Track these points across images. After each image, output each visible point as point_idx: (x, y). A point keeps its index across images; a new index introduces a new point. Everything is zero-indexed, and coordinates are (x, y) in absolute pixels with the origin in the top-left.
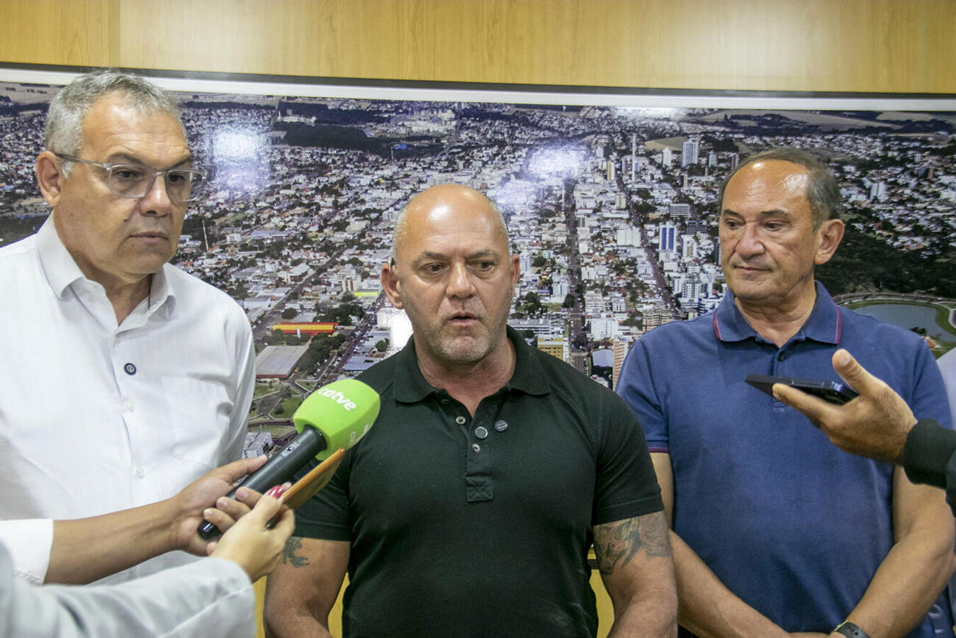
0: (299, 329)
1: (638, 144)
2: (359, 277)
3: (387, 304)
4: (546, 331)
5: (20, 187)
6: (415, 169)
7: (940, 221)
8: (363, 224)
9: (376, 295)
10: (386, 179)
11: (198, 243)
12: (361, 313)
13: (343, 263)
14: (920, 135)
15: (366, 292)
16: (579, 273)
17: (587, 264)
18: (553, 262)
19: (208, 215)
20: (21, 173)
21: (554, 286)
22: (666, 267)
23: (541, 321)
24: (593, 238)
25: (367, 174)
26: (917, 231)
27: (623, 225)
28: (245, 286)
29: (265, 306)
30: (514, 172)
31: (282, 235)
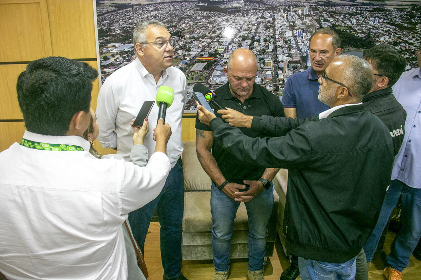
0: (204, 59)
1: (292, 9)
2: (219, 45)
3: (226, 52)
4: (267, 58)
5: (135, 26)
6: (233, 16)
7: (368, 30)
8: (220, 31)
9: (223, 50)
10: (226, 19)
11: (178, 38)
12: (220, 55)
13: (215, 42)
14: (366, 7)
15: (221, 49)
16: (276, 43)
17: (278, 41)
18: (269, 41)
19: (181, 30)
20: (135, 22)
21: (269, 47)
22: (298, 42)
23: (266, 56)
24: (280, 34)
25: (221, 18)
26: (363, 32)
27: (288, 31)
28: (190, 48)
29: (195, 53)
30: (259, 17)
31: (199, 35)
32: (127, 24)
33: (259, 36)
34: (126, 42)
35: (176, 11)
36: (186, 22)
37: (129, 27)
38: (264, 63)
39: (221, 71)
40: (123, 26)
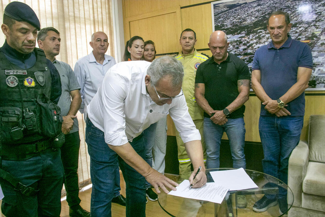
2: (316, 29)
3: (323, 34)
5: (242, 20)
8: (316, 16)
9: (320, 32)
12: (316, 37)
13: (312, 26)
15: (317, 32)
20: (242, 17)
28: (289, 34)
29: (294, 38)
31: (297, 22)
32: (237, 20)
34: (236, 33)
35: (276, 4)
37: (238, 22)
39: (318, 52)
40: (233, 21)
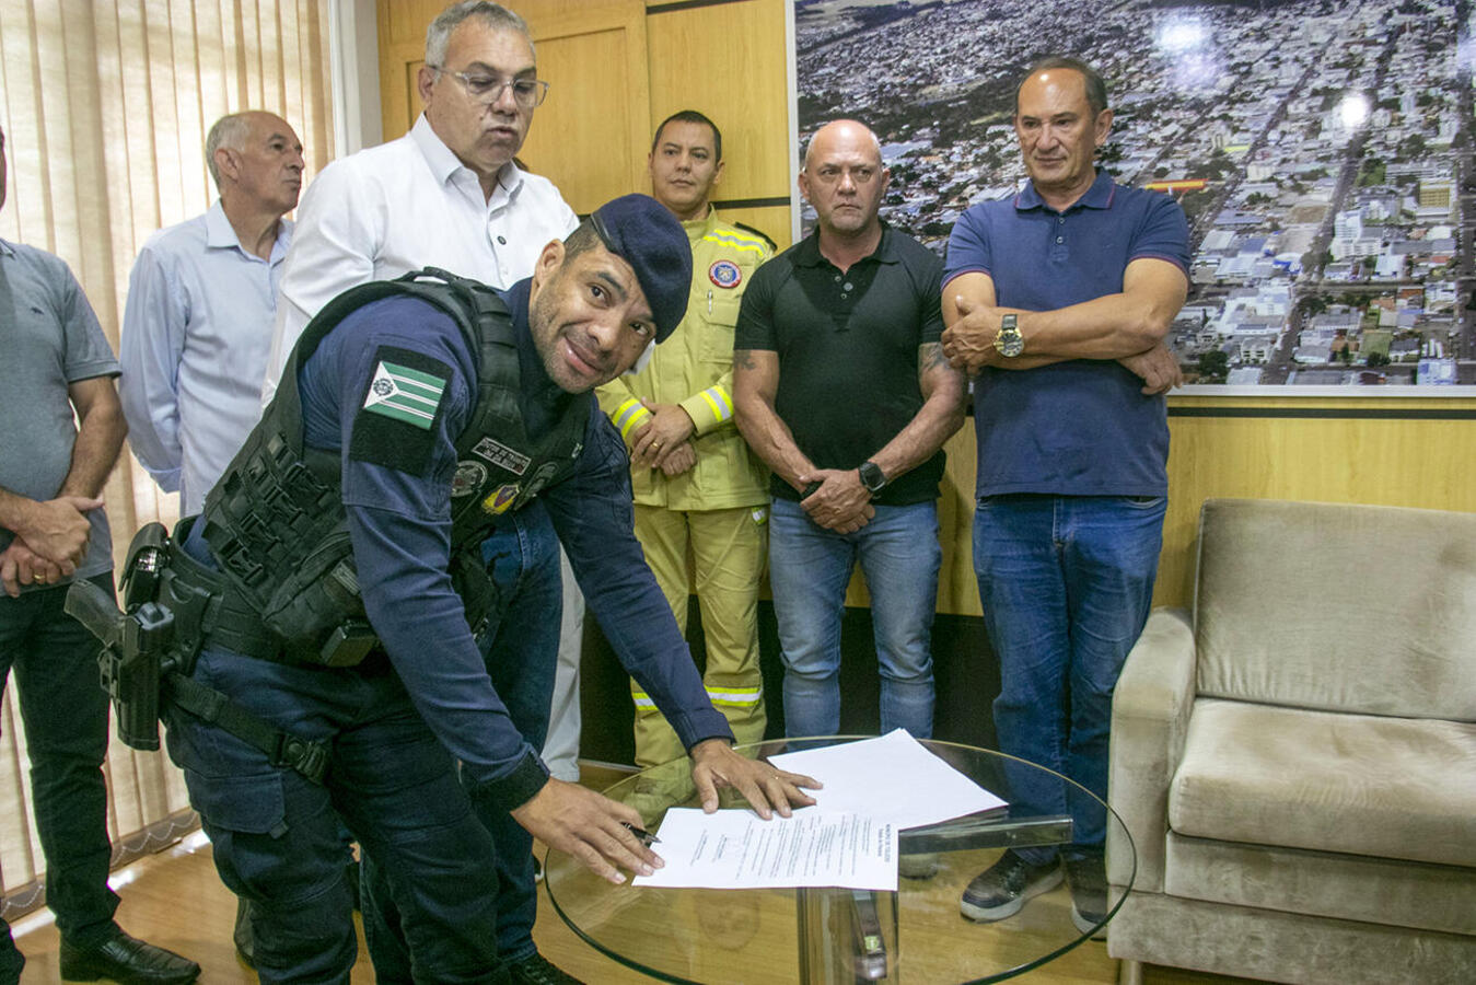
0: (1170, 187)
2: (1229, 133)
3: (1257, 157)
4: (1430, 174)
5: (920, 78)
6: (1286, 17)
8: (1233, 79)
9: (1246, 149)
10: (1256, 31)
12: (1231, 167)
13: (1213, 119)
15: (1236, 148)
18: (1441, 100)
20: (920, 65)
21: (1441, 125)
23: (1425, 164)
25: (1236, 27)
28: (1118, 149)
29: (1138, 166)
30: (1397, 8)
31: (1153, 97)
32: (896, 75)
33: (1396, 87)
34: (890, 136)
35: (1067, 14)
36: (1101, 52)
37: (902, 85)
38: (1416, 194)
39: (1238, 233)
40: (880, 81)
